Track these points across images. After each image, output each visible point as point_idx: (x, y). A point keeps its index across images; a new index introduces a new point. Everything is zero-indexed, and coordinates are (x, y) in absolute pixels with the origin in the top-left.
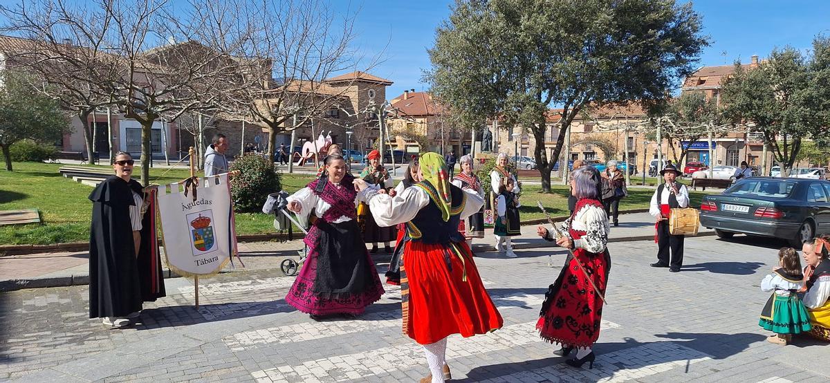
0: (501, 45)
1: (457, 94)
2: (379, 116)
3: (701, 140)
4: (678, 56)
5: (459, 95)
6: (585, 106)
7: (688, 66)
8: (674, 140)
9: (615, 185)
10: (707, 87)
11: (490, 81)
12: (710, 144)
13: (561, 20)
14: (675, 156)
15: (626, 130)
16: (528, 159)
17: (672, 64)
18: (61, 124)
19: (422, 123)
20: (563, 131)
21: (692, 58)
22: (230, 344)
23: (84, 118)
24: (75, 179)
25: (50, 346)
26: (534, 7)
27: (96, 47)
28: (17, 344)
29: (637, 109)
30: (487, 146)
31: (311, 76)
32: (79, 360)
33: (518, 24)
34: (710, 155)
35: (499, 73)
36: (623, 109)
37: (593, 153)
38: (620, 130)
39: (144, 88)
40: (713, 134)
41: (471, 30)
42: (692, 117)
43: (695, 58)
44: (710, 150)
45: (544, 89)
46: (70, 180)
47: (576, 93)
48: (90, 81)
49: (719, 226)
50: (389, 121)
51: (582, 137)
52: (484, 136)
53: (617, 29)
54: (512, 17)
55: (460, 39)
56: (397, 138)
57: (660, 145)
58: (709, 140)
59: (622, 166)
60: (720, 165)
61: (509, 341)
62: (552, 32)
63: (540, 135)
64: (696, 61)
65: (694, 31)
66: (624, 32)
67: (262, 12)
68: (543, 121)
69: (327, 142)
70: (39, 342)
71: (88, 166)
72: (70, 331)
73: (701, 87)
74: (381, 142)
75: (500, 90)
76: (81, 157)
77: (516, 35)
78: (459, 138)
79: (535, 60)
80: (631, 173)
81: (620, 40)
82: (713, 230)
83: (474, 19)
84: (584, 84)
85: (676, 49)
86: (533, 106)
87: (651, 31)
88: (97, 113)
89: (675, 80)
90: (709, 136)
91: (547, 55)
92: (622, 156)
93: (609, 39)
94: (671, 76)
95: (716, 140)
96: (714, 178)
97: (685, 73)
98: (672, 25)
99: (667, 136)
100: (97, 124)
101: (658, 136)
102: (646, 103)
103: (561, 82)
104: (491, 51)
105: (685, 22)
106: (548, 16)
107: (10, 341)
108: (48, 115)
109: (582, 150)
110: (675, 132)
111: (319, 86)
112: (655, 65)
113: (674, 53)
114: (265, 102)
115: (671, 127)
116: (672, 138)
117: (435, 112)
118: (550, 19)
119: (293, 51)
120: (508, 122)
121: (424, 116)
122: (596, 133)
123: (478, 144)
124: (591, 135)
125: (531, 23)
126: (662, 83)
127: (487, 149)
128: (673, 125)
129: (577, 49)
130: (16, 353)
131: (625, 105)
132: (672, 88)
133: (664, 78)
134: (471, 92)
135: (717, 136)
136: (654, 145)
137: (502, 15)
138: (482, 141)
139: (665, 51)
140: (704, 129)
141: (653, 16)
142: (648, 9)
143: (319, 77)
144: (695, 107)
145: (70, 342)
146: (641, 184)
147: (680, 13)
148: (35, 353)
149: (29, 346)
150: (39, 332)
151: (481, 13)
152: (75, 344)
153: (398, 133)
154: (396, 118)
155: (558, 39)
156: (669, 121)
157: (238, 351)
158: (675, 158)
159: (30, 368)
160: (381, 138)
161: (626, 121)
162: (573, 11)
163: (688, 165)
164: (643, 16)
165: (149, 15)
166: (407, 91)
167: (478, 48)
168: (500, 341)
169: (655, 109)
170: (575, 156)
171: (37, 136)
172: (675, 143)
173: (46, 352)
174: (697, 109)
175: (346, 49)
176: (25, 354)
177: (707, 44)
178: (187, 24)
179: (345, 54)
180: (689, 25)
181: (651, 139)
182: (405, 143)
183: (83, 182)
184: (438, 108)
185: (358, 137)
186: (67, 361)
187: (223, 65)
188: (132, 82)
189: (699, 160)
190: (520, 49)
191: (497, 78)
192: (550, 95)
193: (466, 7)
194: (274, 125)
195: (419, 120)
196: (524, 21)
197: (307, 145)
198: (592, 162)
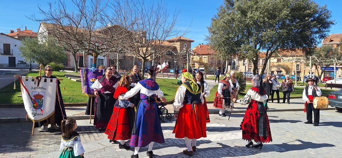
0: (239, 25)
1: (219, 45)
2: (187, 54)
3: (330, 66)
4: (319, 29)
5: (220, 46)
6: (276, 51)
7: (324, 33)
8: (318, 66)
9: (288, 86)
10: (334, 43)
11: (234, 40)
12: (335, 68)
13: (266, 14)
14: (318, 73)
15: (296, 62)
16: (251, 73)
17: (316, 32)
18: (65, 56)
19: (205, 57)
20: (266, 61)
21: (326, 30)
22: (116, 148)
23: (74, 55)
24: (69, 78)
25: (48, 145)
26: (254, 8)
27: (77, 27)
28: (35, 143)
29: (300, 52)
30: (233, 67)
31: (159, 38)
32: (57, 151)
33: (246, 16)
34: (335, 73)
35: (238, 36)
36: (293, 52)
37: (281, 71)
38: (293, 61)
39: (95, 43)
40: (337, 64)
41: (226, 18)
42: (326, 56)
43: (328, 30)
44: (335, 71)
45: (258, 43)
46: (67, 78)
47: (272, 45)
48: (74, 40)
49: (337, 106)
50: (192, 57)
51: (276, 64)
52: (232, 63)
53: (291, 17)
54: (244, 13)
55: (221, 23)
56: (195, 63)
57: (311, 68)
58: (334, 66)
59: (294, 77)
60: (340, 78)
61: (234, 154)
62: (261, 19)
63: (256, 63)
64: (328, 31)
65: (327, 18)
66: (294, 18)
67: (141, 13)
68: (257, 57)
69: (166, 65)
70: (43, 143)
71: (75, 73)
72: (56, 139)
73: (331, 43)
74: (188, 65)
75: (238, 44)
76: (73, 69)
77: (245, 20)
78: (221, 64)
79: (254, 31)
80: (298, 81)
81: (292, 22)
82: (334, 107)
83: (227, 14)
84: (276, 42)
85: (318, 26)
86: (252, 51)
87: (307, 18)
88: (80, 53)
89: (318, 40)
90: (335, 64)
91: (259, 28)
92: (294, 73)
93: (288, 22)
94: (316, 38)
95: (338, 66)
96: (336, 83)
97: (322, 37)
98: (317, 15)
99: (315, 65)
100: (80, 57)
101: (310, 65)
102: (304, 49)
103: (265, 40)
104: (234, 27)
105: (323, 14)
106: (260, 12)
107: (33, 142)
108: (61, 53)
109: (276, 70)
110: (319, 63)
111: (162, 42)
112: (308, 33)
113: (317, 28)
114: (141, 49)
115: (317, 60)
116: (317, 65)
117: (211, 53)
118: (261, 13)
119: (152, 28)
120: (241, 57)
121: (207, 55)
122: (282, 63)
123: (229, 66)
124: (280, 63)
125: (252, 15)
126: (312, 41)
127: (233, 69)
128: (317, 59)
129: (273, 26)
130: (34, 147)
131: (295, 50)
132: (317, 43)
133: (313, 39)
134: (225, 45)
135: (338, 65)
136: (309, 68)
137: (239, 12)
138: (231, 65)
139: (313, 27)
140: (332, 61)
141: (308, 11)
142: (305, 8)
143: (163, 39)
144: (328, 52)
145: (55, 143)
146: (302, 85)
147: (321, 10)
148: (41, 147)
149: (40, 144)
150: (44, 138)
151: (230, 11)
152: (57, 144)
153: (195, 62)
154: (194, 55)
155: (264, 22)
156: (315, 58)
157: (119, 151)
158: (318, 74)
159: (38, 153)
160: (188, 64)
161: (295, 58)
162: (271, 10)
163: (324, 78)
164: (303, 11)
165: (97, 14)
166: (200, 44)
167: (229, 26)
168: (230, 154)
169: (308, 52)
170: (273, 72)
171: (56, 61)
172: (319, 68)
173: (45, 147)
174: (329, 53)
175: (174, 27)
176: (37, 148)
177: (333, 24)
178: (112, 18)
179: (174, 29)
180: (325, 15)
181: (307, 66)
182: (198, 66)
183: (72, 79)
184: (212, 52)
185: (179, 63)
186: (53, 151)
187: (125, 34)
188: (90, 40)
189: (330, 75)
190: (247, 26)
191: (237, 39)
192: (260, 46)
193: (224, 9)
194: (145, 58)
195: (204, 56)
196: (249, 15)
197: (159, 66)
198: (280, 75)
